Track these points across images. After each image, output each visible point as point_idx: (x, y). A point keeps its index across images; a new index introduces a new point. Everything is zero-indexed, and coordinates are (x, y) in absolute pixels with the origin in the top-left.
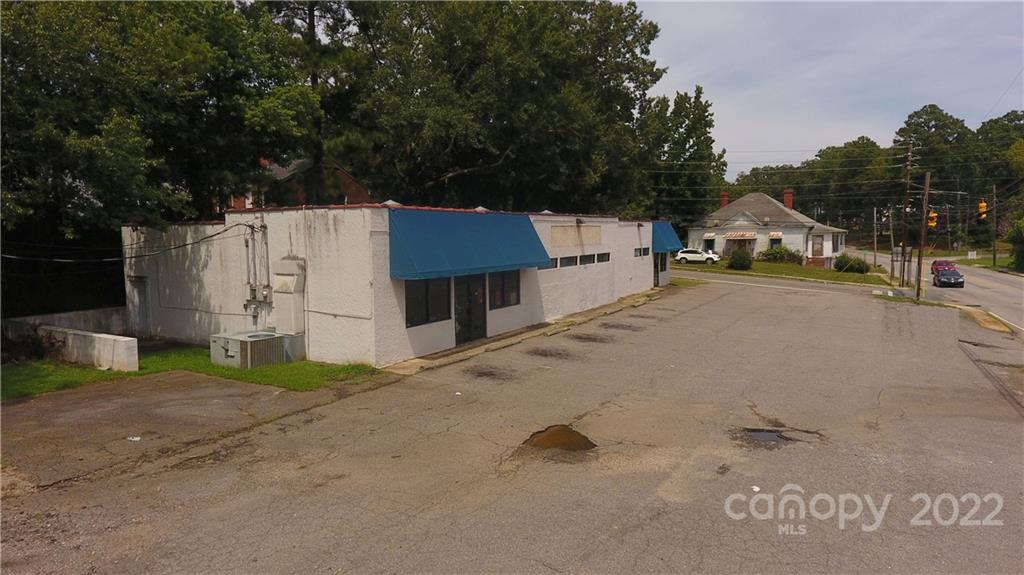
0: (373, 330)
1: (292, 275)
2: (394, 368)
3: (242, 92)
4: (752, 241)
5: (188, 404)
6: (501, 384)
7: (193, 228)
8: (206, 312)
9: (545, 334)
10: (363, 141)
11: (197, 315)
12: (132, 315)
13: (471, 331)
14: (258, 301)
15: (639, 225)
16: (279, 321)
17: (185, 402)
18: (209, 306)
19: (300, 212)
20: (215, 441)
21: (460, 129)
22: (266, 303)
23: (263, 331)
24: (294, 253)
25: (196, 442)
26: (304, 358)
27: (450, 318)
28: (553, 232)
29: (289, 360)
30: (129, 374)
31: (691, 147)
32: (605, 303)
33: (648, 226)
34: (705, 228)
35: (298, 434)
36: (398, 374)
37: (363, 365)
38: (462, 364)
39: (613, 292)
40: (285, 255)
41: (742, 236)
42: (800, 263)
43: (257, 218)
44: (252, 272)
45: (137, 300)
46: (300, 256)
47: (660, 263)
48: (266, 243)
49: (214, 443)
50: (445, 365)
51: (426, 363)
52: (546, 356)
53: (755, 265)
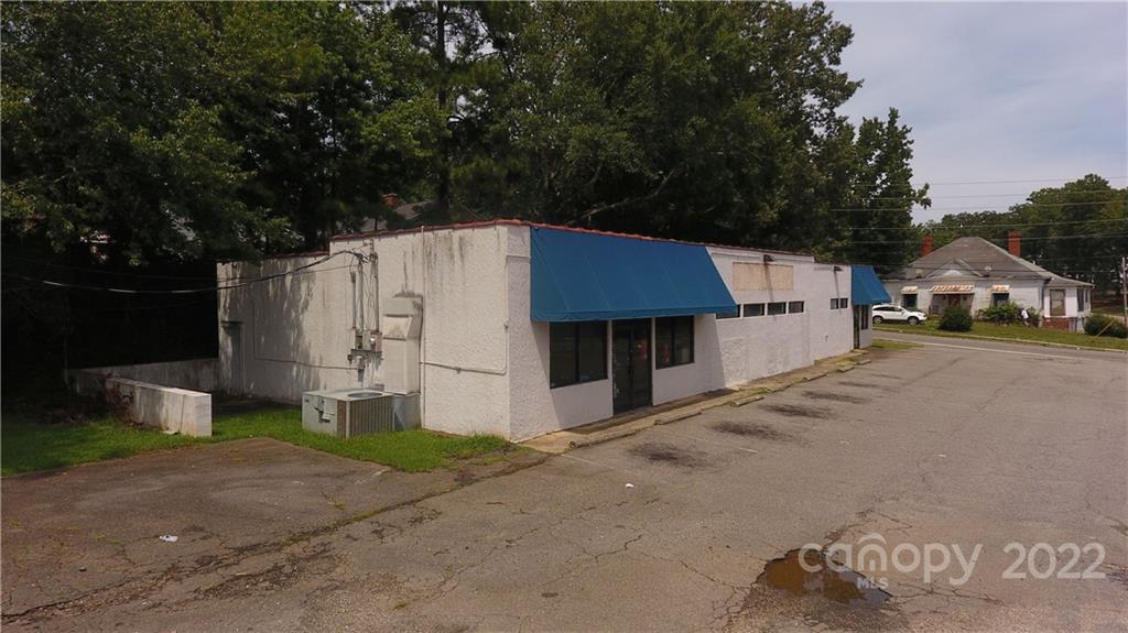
0: (508, 390)
1: (406, 316)
2: (536, 443)
3: (358, 107)
4: (968, 296)
5: (257, 486)
6: (690, 473)
7: (293, 261)
8: (305, 365)
9: (732, 404)
10: (495, 169)
11: (295, 369)
12: (224, 369)
13: (633, 397)
14: (365, 352)
15: (836, 269)
16: (387, 377)
17: (255, 482)
18: (308, 356)
19: (417, 235)
20: (279, 547)
21: (611, 149)
22: (374, 353)
23: (370, 388)
24: (410, 288)
25: (253, 548)
26: (418, 426)
27: (606, 377)
28: (737, 271)
29: (399, 428)
30: (198, 440)
31: (884, 182)
32: (798, 366)
33: (846, 271)
34: (903, 280)
35: (400, 541)
36: (542, 453)
37: (493, 437)
38: (626, 440)
39: (809, 353)
40: (399, 291)
41: (955, 289)
42: (1036, 325)
43: (365, 245)
44: (358, 314)
45: (230, 350)
46: (417, 292)
47: (861, 319)
48: (376, 277)
49: (279, 550)
50: (604, 441)
51: (578, 438)
52: (742, 433)
53: (975, 325)
